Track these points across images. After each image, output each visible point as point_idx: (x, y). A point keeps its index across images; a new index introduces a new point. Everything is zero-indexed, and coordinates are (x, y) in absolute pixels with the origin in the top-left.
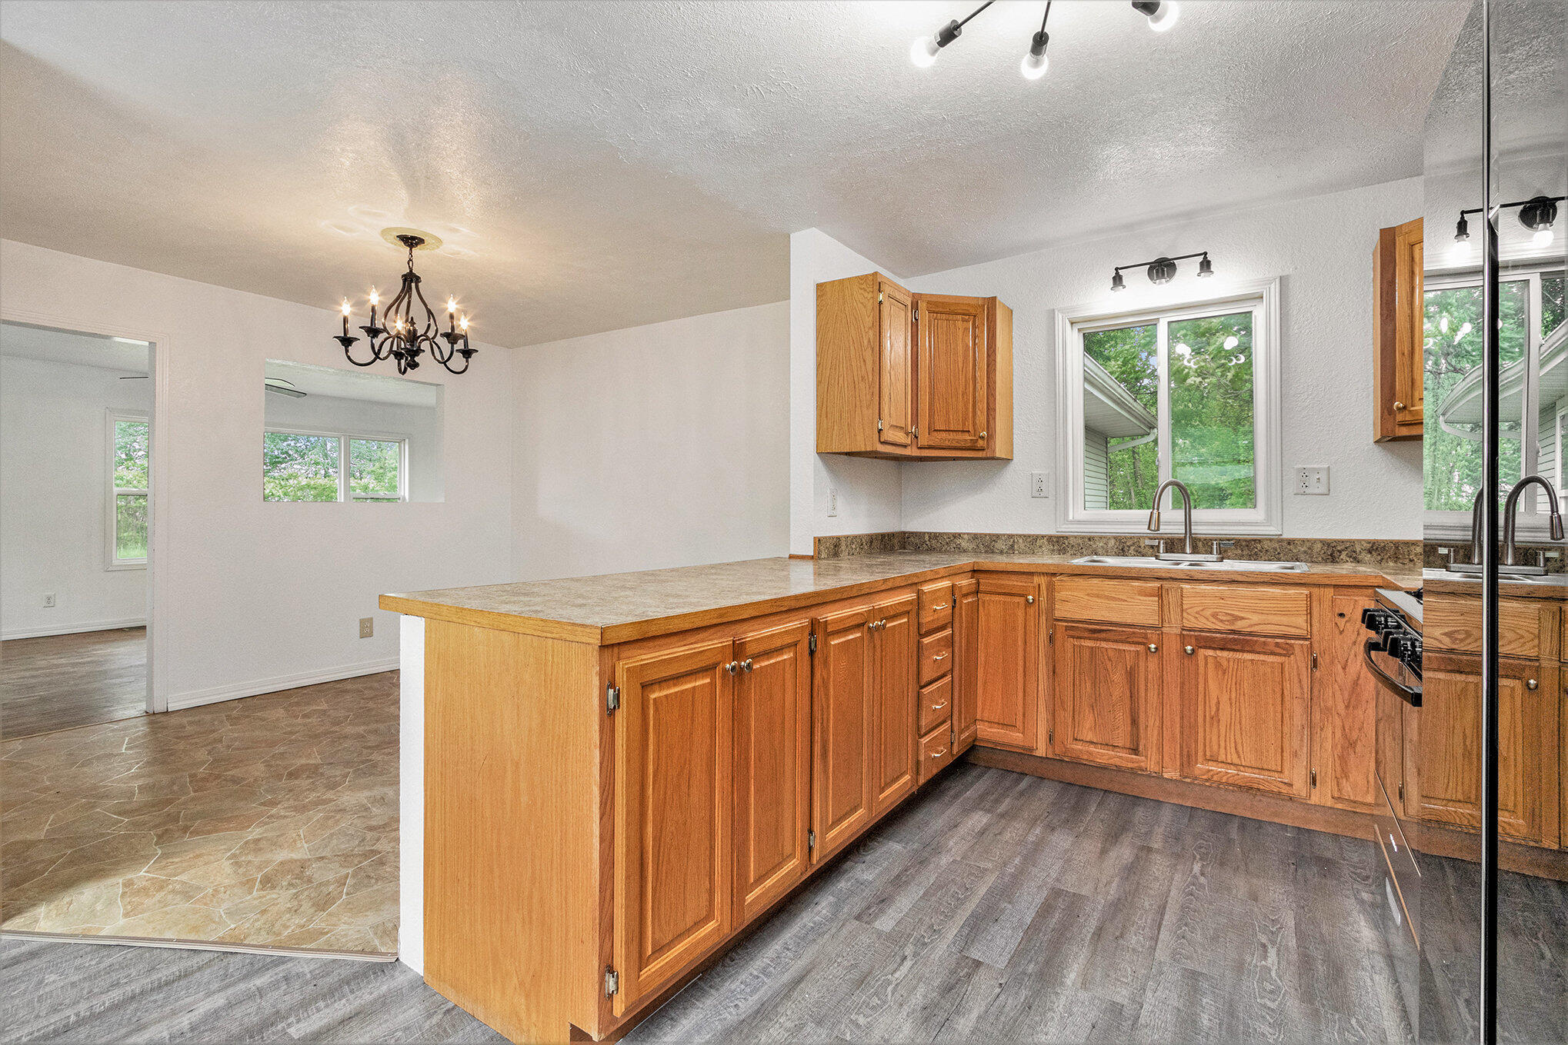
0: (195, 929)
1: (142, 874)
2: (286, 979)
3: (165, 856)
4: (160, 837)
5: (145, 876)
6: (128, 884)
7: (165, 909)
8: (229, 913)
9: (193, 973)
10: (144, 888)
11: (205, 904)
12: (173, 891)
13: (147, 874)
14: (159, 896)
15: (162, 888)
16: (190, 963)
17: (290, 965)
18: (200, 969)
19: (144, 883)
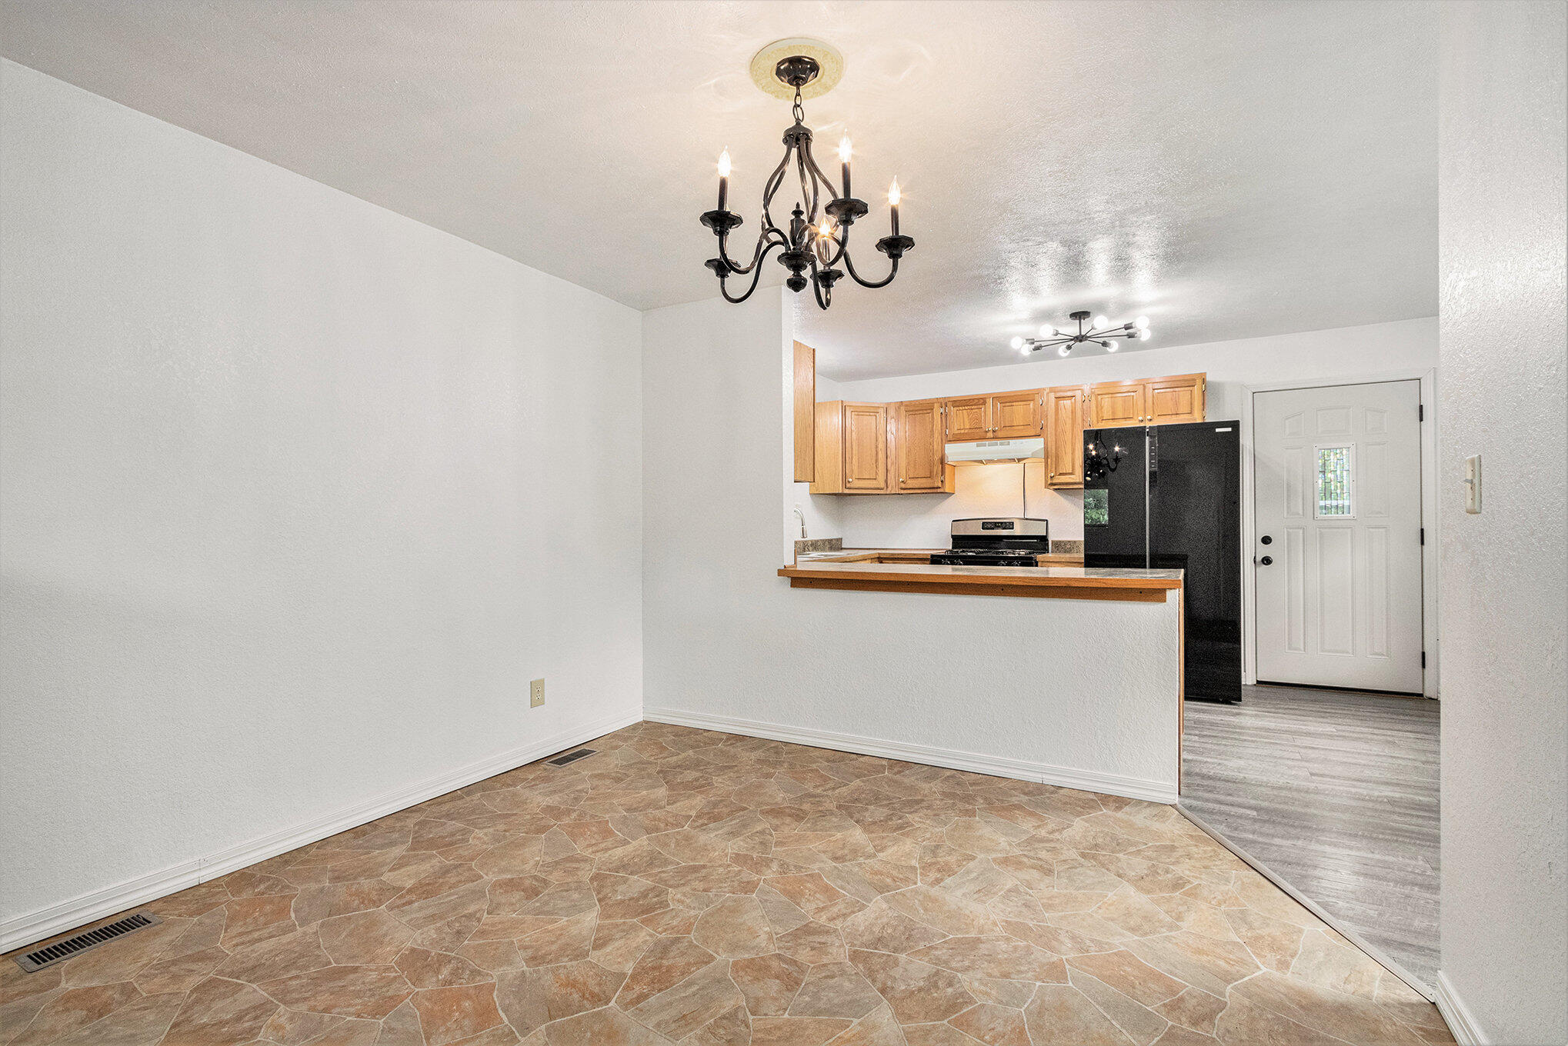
0: (1258, 886)
1: (1263, 970)
2: (1236, 829)
3: (1227, 978)
4: (1209, 1017)
5: (1263, 964)
6: (1283, 965)
7: (1268, 916)
8: (1227, 880)
9: (1281, 861)
10: (1272, 949)
11: (1237, 898)
12: (1251, 928)
13: (1260, 965)
14: (1264, 932)
15: (1258, 938)
16: (1278, 867)
17: (1228, 833)
18: (1275, 861)
19: (1269, 956)
